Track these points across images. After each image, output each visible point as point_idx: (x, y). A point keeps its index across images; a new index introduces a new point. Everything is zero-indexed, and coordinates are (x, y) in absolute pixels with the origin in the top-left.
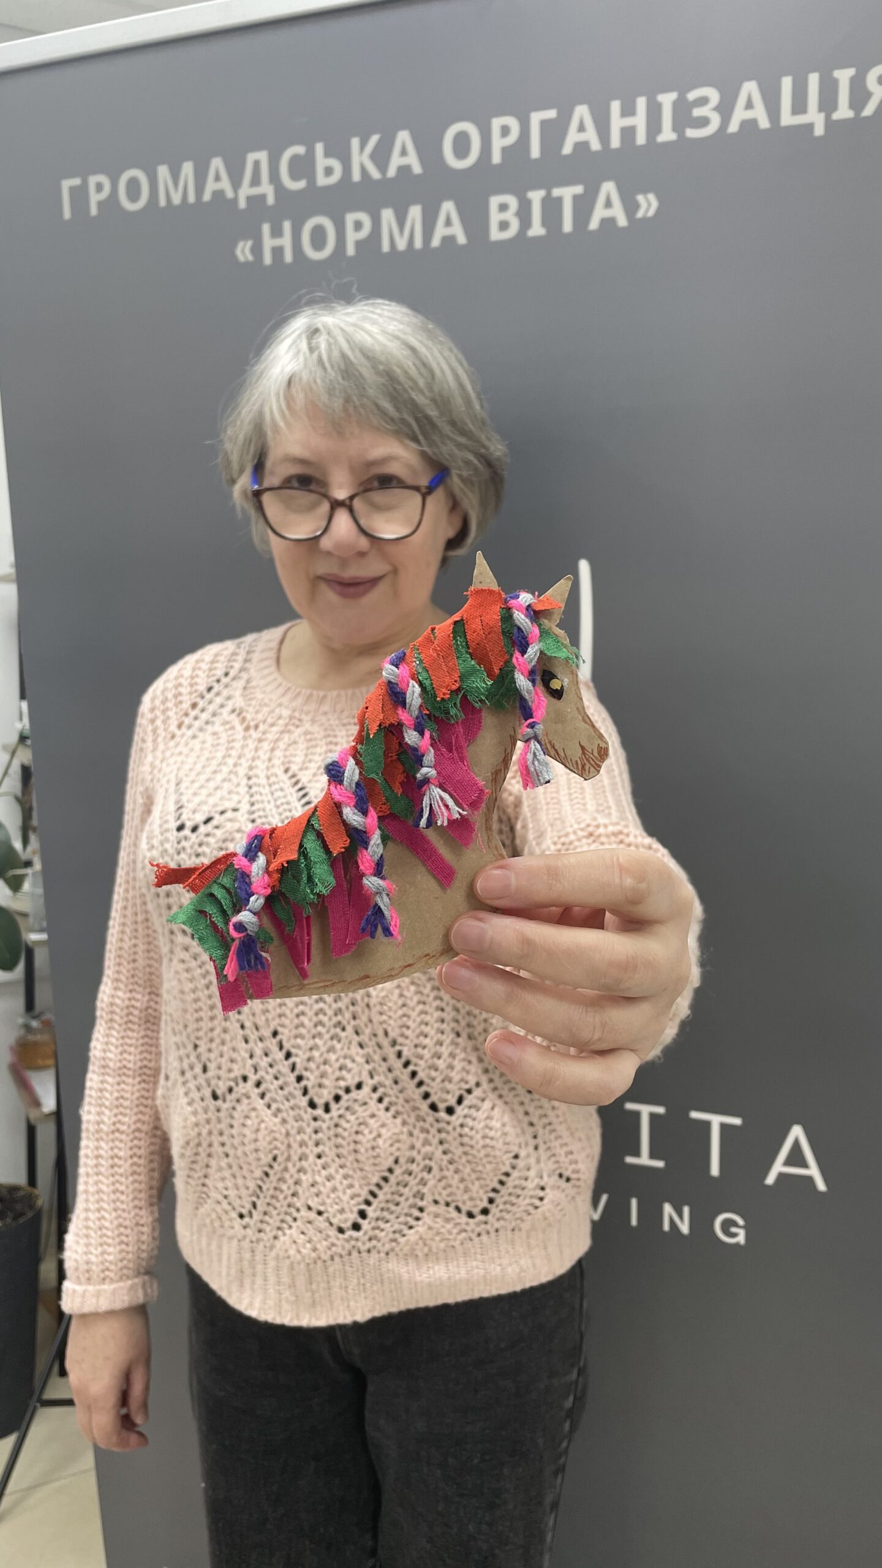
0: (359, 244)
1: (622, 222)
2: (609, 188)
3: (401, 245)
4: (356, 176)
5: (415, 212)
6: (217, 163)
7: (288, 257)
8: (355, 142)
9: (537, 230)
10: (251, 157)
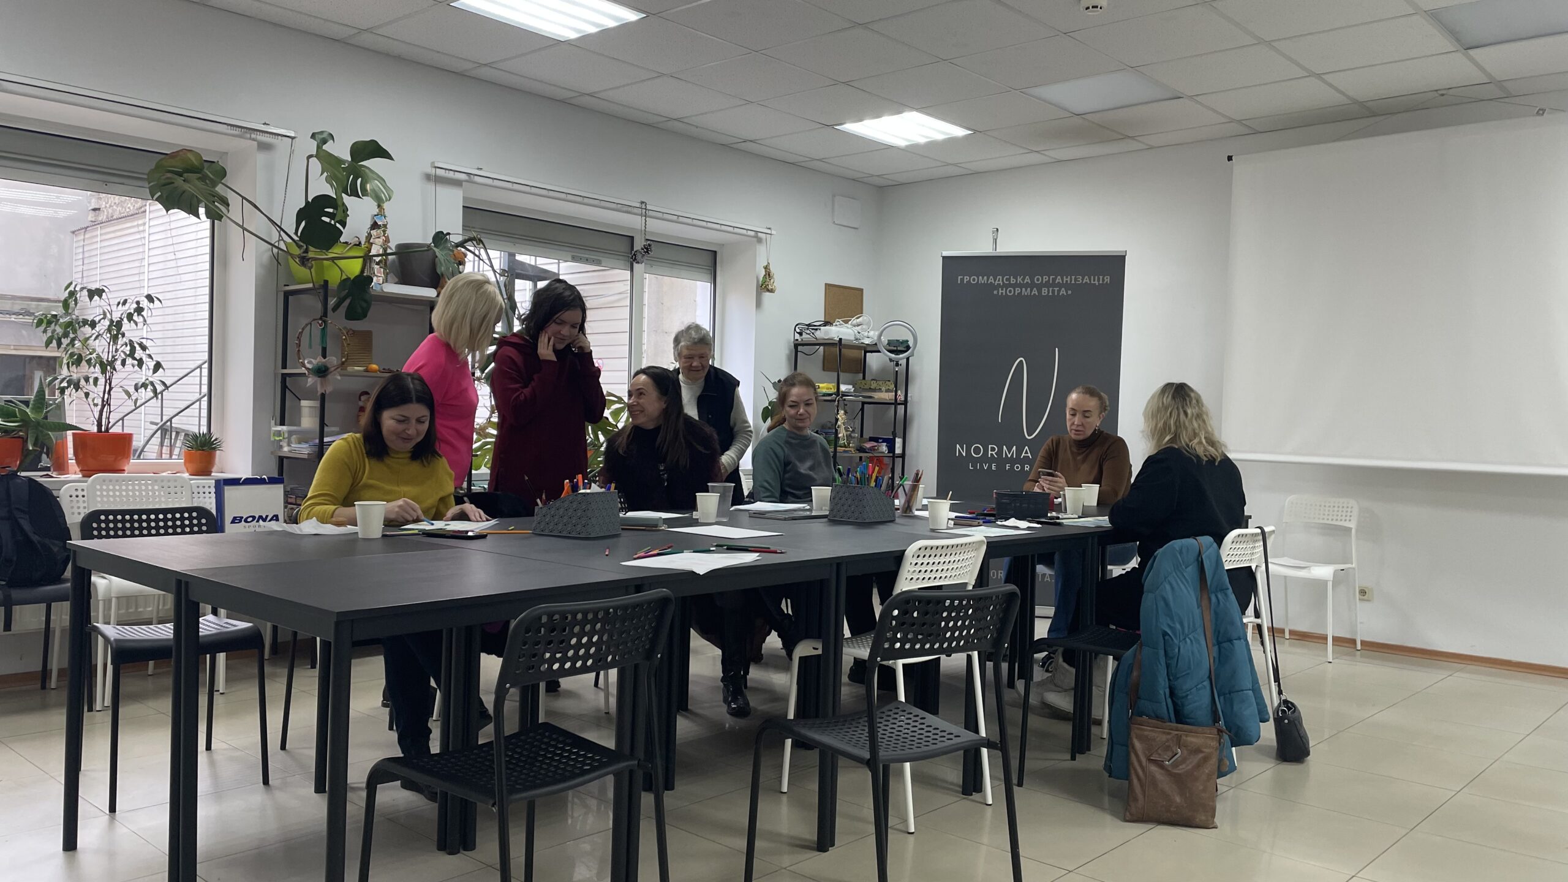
0: (1018, 293)
1: (1065, 294)
2: (1063, 289)
3: (1026, 294)
4: (1018, 282)
5: (1029, 289)
6: (991, 277)
7: (1004, 294)
8: (1019, 277)
9: (1051, 294)
10: (998, 277)
